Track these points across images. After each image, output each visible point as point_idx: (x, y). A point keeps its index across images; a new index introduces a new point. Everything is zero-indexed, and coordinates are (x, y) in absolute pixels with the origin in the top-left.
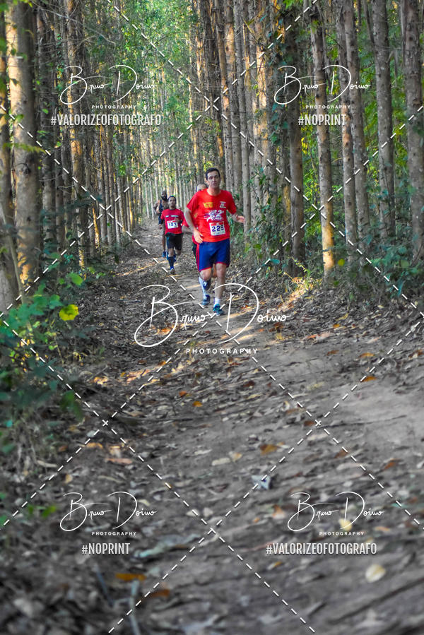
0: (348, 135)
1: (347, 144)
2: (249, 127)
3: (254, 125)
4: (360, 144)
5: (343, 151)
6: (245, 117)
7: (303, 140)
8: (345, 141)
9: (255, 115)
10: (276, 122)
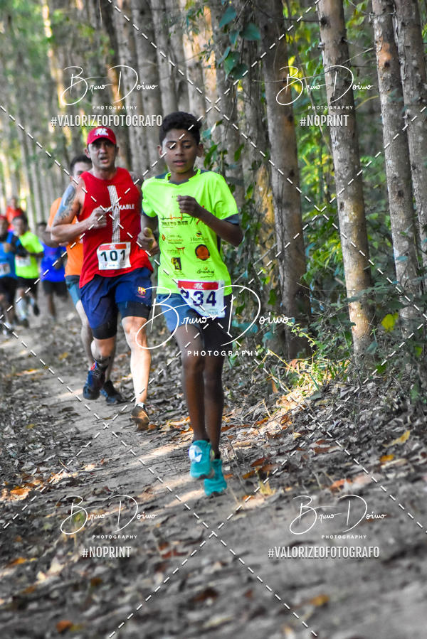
0: (388, 45)
1: (387, 65)
2: (175, 42)
3: (185, 36)
4: (414, 63)
5: (380, 81)
6: (165, 20)
7: (291, 61)
8: (382, 57)
9: (184, 12)
10: (232, 28)
